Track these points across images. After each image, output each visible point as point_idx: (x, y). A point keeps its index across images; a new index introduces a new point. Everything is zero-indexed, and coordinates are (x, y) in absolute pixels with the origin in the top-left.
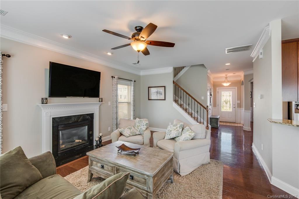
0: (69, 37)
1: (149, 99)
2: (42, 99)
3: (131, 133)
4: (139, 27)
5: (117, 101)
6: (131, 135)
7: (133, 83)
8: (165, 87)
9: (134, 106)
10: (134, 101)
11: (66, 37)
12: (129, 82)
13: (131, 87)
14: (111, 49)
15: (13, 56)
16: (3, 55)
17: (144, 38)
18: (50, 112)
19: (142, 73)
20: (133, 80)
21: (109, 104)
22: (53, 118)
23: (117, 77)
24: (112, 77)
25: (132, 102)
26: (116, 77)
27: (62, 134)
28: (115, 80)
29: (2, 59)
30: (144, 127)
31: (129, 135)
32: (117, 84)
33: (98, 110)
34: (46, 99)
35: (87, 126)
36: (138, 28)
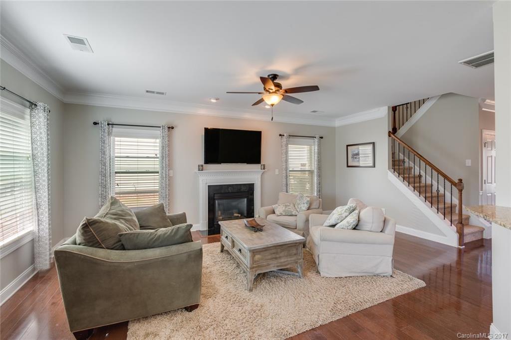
0: (217, 100)
1: (349, 165)
2: (199, 166)
3: (284, 211)
4: (271, 75)
5: (286, 169)
6: (284, 214)
7: (316, 140)
8: (374, 144)
9: (319, 176)
10: (319, 168)
11: (214, 101)
12: (310, 141)
13: (315, 147)
14: (253, 105)
15: (176, 127)
16: (169, 128)
17: (272, 89)
18: (206, 180)
19: (338, 123)
20: (317, 136)
21: (277, 172)
22: (209, 186)
23: (288, 134)
24: (280, 135)
25: (316, 171)
26: (285, 135)
27: (219, 204)
28: (284, 139)
29: (168, 131)
30: (304, 207)
31: (281, 213)
32: (287, 145)
33: (260, 180)
34: (202, 166)
35: (246, 199)
36: (271, 77)
